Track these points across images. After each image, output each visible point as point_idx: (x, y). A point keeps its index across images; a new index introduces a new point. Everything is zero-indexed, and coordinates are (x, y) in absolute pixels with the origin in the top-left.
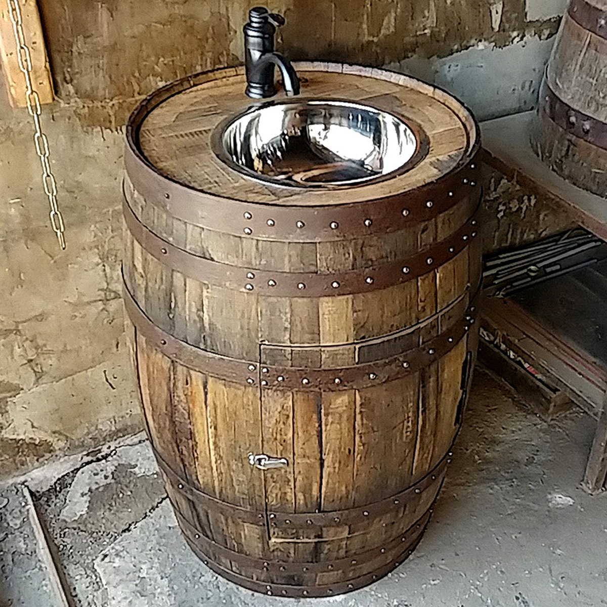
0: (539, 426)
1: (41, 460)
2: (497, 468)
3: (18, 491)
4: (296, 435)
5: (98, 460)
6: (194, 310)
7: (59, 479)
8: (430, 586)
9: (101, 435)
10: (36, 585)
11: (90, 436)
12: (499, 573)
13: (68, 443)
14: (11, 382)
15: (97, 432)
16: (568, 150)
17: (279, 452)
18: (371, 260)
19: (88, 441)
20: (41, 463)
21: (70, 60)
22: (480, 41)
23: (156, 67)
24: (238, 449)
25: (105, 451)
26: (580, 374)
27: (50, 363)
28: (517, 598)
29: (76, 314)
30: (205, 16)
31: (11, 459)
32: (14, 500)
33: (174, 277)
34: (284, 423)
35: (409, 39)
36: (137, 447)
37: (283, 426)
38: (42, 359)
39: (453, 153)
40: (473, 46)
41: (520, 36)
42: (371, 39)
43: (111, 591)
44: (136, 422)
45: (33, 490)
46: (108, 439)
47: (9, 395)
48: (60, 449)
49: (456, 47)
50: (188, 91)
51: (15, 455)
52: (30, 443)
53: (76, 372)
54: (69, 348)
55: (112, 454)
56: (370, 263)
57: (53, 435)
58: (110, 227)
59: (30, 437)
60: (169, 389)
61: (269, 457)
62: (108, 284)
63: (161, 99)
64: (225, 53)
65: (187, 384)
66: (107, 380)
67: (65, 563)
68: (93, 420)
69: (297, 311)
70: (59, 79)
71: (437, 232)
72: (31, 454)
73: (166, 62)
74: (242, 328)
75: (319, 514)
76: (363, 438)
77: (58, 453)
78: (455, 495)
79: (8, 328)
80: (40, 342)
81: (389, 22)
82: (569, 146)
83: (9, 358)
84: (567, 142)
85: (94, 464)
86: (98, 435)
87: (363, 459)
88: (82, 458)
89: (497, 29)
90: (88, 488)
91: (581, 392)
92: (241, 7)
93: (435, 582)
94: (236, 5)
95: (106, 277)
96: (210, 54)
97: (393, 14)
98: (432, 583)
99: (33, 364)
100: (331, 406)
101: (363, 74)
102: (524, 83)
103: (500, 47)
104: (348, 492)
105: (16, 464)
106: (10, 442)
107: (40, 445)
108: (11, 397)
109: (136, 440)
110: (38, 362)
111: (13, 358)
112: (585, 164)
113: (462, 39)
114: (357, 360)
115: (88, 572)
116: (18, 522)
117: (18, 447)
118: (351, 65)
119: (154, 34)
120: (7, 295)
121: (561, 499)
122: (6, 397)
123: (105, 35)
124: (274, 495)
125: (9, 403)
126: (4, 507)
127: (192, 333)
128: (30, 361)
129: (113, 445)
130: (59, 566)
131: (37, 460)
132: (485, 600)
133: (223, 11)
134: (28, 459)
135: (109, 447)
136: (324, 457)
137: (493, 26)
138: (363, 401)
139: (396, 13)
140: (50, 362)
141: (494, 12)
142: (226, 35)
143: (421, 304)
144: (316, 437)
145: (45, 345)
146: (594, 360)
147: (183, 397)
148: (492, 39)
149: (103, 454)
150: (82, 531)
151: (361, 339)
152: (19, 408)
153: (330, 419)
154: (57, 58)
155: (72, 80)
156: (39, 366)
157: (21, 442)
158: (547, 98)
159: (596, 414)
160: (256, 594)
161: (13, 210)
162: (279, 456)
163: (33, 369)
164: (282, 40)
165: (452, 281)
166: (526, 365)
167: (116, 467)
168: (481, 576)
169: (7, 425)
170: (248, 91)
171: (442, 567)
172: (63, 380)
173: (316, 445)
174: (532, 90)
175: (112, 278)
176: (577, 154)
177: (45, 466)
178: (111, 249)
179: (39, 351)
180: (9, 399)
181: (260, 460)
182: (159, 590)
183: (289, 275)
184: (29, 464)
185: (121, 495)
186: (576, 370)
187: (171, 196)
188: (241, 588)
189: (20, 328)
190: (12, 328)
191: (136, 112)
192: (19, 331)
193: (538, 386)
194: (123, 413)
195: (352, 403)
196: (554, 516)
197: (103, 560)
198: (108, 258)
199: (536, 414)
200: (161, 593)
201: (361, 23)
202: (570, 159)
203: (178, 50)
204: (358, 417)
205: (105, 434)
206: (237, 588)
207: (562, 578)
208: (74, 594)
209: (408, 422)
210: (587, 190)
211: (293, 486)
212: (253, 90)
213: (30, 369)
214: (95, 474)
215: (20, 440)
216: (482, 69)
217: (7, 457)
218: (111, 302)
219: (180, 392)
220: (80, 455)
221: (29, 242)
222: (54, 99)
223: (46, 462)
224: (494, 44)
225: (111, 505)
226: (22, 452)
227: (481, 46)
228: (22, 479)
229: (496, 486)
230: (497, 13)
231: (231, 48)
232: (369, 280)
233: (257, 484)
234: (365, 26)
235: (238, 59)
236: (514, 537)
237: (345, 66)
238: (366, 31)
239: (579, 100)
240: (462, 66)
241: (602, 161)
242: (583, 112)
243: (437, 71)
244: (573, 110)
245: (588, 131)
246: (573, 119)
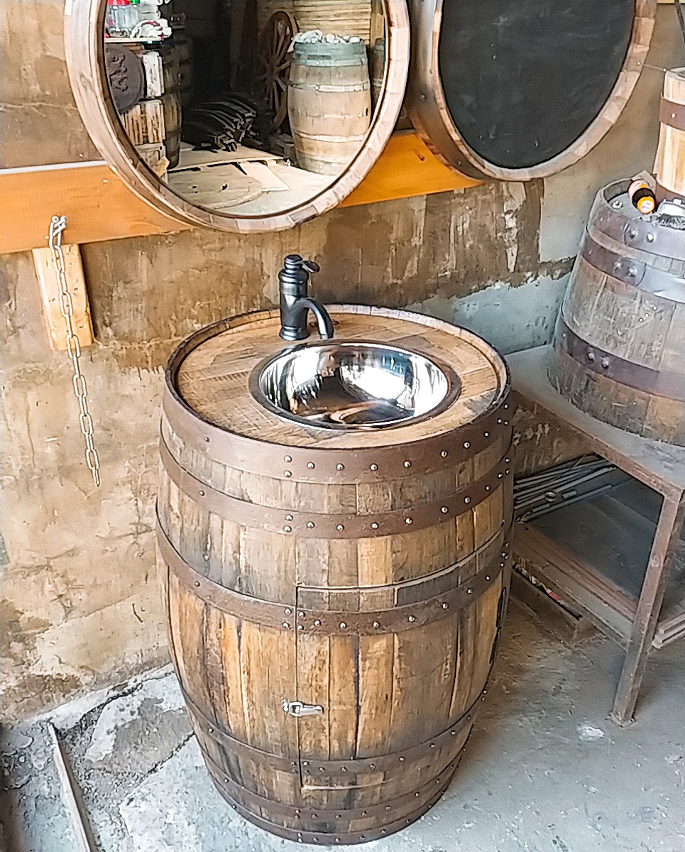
0: (563, 654)
1: (67, 696)
2: (525, 699)
3: (43, 728)
4: (332, 681)
5: (125, 694)
6: (230, 552)
7: (85, 716)
8: (464, 830)
9: (128, 669)
10: (59, 833)
11: (117, 670)
12: (534, 813)
13: (95, 678)
14: (40, 618)
15: (124, 665)
16: (587, 384)
17: (314, 698)
18: (410, 500)
19: (114, 675)
20: (67, 699)
21: (110, 304)
22: (497, 281)
23: (192, 310)
24: (272, 695)
25: (131, 684)
26: (606, 603)
28: (555, 842)
29: (107, 548)
30: (241, 262)
31: (37, 696)
32: (39, 739)
33: (211, 519)
34: (320, 669)
35: (431, 281)
36: (163, 680)
37: (318, 672)
38: (72, 593)
39: (485, 393)
40: (491, 286)
41: (534, 276)
42: (395, 281)
43: (137, 839)
44: (163, 654)
45: (58, 728)
46: (135, 673)
47: (37, 631)
48: (86, 684)
49: (474, 287)
50: (224, 333)
51: (41, 692)
52: (57, 679)
53: (105, 606)
54: (99, 582)
55: (139, 688)
56: (409, 503)
57: (80, 670)
58: (144, 463)
59: (57, 672)
60: (201, 632)
61: (304, 704)
62: (139, 518)
63: (200, 341)
64: (258, 296)
65: (220, 628)
66: (135, 613)
67: (90, 808)
68: (121, 654)
69: (336, 551)
70: (99, 322)
71: (474, 472)
72: (58, 690)
73: (201, 305)
74: (279, 570)
75: (354, 761)
76: (401, 683)
77: (84, 688)
78: (485, 729)
79: (39, 564)
80: (71, 577)
81: (412, 265)
82: (588, 381)
83: (40, 594)
84: (586, 377)
85: (120, 699)
86: (125, 668)
87: (400, 704)
88: (108, 693)
89: (512, 270)
90: (114, 725)
91: (608, 621)
92: (273, 254)
93: (470, 825)
94: (270, 251)
95: (138, 511)
96: (244, 297)
97: (416, 258)
98: (467, 826)
99: (63, 599)
100: (369, 651)
101: (390, 316)
102: (538, 319)
103: (515, 287)
104: (384, 739)
105: (42, 701)
106: (37, 678)
107: (67, 680)
108: (39, 633)
109: (162, 673)
110: (68, 597)
111: (43, 594)
112: (604, 398)
113: (480, 279)
114: (396, 602)
115: (113, 817)
116: (42, 763)
117: (44, 683)
118: (379, 308)
119: (191, 279)
120: (40, 532)
121: (591, 732)
122: (35, 634)
123: (145, 280)
124: (308, 743)
125: (38, 639)
126: (29, 746)
127: (228, 576)
128: (60, 596)
129: (140, 678)
130: (83, 811)
131: (64, 696)
132: (522, 844)
133: (257, 257)
134: (54, 695)
135: (136, 681)
136: (360, 704)
137: (509, 267)
138: (402, 645)
139: (418, 257)
140: (80, 597)
141: (509, 255)
142: (260, 280)
143: (459, 543)
144: (352, 683)
145: (75, 580)
146: (618, 588)
147: (215, 641)
148: (508, 280)
149: (129, 687)
150: (107, 772)
151: (400, 580)
152: (47, 644)
153: (368, 664)
154: (97, 303)
155: (111, 324)
156: (69, 601)
157: (48, 678)
158: (564, 335)
159: (624, 645)
160: (286, 841)
161: (49, 448)
162: (314, 703)
163: (62, 604)
164: (312, 283)
165: (489, 520)
166: (549, 591)
167: (142, 702)
168: (516, 817)
169: (35, 661)
170: (282, 334)
171: (475, 807)
172: (93, 614)
173: (353, 692)
174: (545, 325)
175: (144, 512)
176: (597, 388)
177: (71, 702)
178: (145, 484)
179: (70, 586)
180: (37, 636)
181: (294, 707)
182: (186, 838)
183: (328, 517)
184: (55, 701)
185: (147, 732)
186: (601, 599)
187: (210, 440)
188: (270, 835)
189: (51, 564)
190: (44, 564)
191: (174, 355)
192: (51, 567)
193: (561, 613)
194: (150, 646)
195: (390, 648)
196: (586, 750)
197: (128, 804)
198: (140, 492)
199: (560, 640)
200: (188, 841)
201: (386, 267)
202: (590, 393)
203: (213, 293)
204: (396, 661)
205: (132, 667)
206: (267, 835)
207: (599, 818)
208: (98, 843)
209: (447, 665)
210: (608, 423)
211: (327, 734)
212: (286, 333)
213: (59, 604)
214: (121, 710)
215: (47, 676)
216: (498, 308)
217: (34, 694)
218: (142, 535)
219: (213, 636)
220: (107, 690)
221: (63, 479)
222: (93, 342)
223: (72, 698)
224: (509, 284)
225: (136, 743)
226: (49, 688)
227: (498, 286)
228: (48, 716)
229: (525, 719)
230: (513, 255)
231: (264, 292)
232: (408, 521)
233: (290, 731)
234: (389, 270)
235: (270, 302)
236: (546, 774)
237: (373, 308)
238: (391, 275)
239: (598, 338)
240: (480, 305)
241: (622, 396)
242: (602, 349)
243: (456, 311)
244: (591, 346)
245: (607, 367)
246: (592, 355)
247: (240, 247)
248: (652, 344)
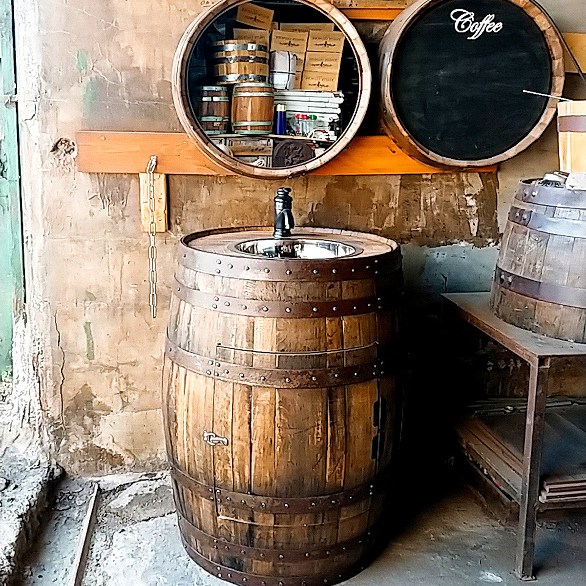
1: (114, 469)
2: (446, 546)
3: (92, 486)
4: (234, 419)
7: (121, 485)
9: (158, 463)
10: (71, 537)
13: (135, 462)
14: (106, 404)
15: (156, 459)
16: (501, 299)
17: (223, 433)
20: (113, 472)
21: (181, 213)
22: (462, 241)
24: (198, 428)
27: (133, 397)
29: (157, 367)
31: (94, 462)
32: (86, 490)
33: (181, 304)
35: (406, 232)
37: (226, 410)
38: (129, 392)
40: (456, 243)
41: (495, 242)
43: (115, 551)
45: (101, 488)
46: (163, 467)
47: (103, 413)
48: (128, 465)
49: (442, 242)
50: (241, 232)
51: (97, 460)
52: (109, 453)
53: (150, 409)
54: (148, 390)
57: (126, 452)
59: (110, 448)
60: (169, 384)
65: (177, 378)
67: (96, 530)
70: (173, 221)
72: (108, 463)
75: (251, 496)
76: (281, 432)
77: (126, 467)
79: (112, 366)
80: (130, 380)
81: (390, 220)
82: (502, 296)
83: (109, 386)
84: (501, 294)
85: (147, 481)
86: (156, 462)
87: (282, 451)
88: (141, 476)
89: (475, 235)
90: (135, 493)
97: (393, 216)
99: (123, 395)
100: (258, 399)
103: (478, 247)
104: (271, 480)
105: (97, 467)
106: (96, 448)
107: (115, 457)
108: (103, 415)
110: (126, 395)
111: (110, 387)
112: (510, 306)
113: (447, 237)
114: (277, 365)
115: (108, 538)
116: (82, 502)
117: (100, 454)
119: (233, 206)
120: (116, 344)
121: (492, 577)
122: (100, 414)
123: (204, 202)
124: (219, 472)
125: (102, 419)
126: (79, 492)
127: (184, 340)
128: (121, 392)
129: (165, 473)
130: (91, 530)
131: (111, 469)
134: (105, 465)
137: (472, 232)
139: (395, 215)
141: (471, 224)
143: (328, 338)
144: (247, 423)
145: (133, 384)
147: (174, 388)
148: (472, 241)
149: (156, 477)
150: (118, 516)
151: (281, 351)
152: (107, 424)
154: (173, 210)
155: (180, 223)
156: (126, 398)
157: (103, 450)
161: (131, 291)
162: (223, 436)
163: (122, 399)
164: (314, 220)
169: (97, 434)
172: (140, 413)
173: (248, 430)
176: (506, 300)
177: (116, 475)
179: (128, 387)
180: (102, 416)
181: (210, 436)
184: (105, 470)
185: (154, 501)
187: (187, 256)
189: (120, 367)
190: (114, 366)
192: (119, 369)
193: (499, 494)
197: (120, 532)
199: (498, 520)
201: (369, 218)
202: (503, 304)
203: (246, 216)
204: (278, 412)
208: (91, 548)
209: (318, 429)
211: (231, 465)
213: (120, 398)
214: (145, 487)
215: (102, 449)
216: (465, 260)
217: (92, 459)
219: (173, 385)
220: (141, 474)
221: (137, 312)
222: (166, 231)
223: (117, 472)
224: (473, 244)
225: (144, 505)
226: (103, 459)
227: (463, 244)
228: (97, 479)
229: (438, 557)
230: (474, 224)
234: (372, 220)
238: (373, 223)
239: (507, 265)
240: (448, 255)
241: (520, 303)
242: (508, 271)
243: (427, 256)
244: (503, 271)
245: (511, 283)
246: (503, 277)
248: (536, 264)
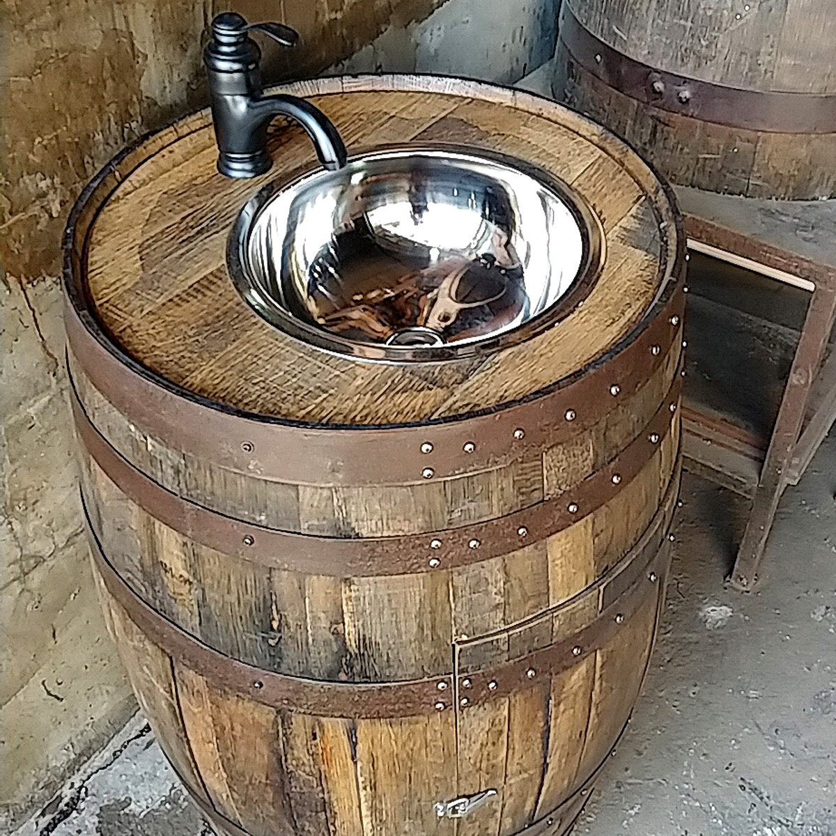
4: (511, 752)
5: (65, 815)
8: (631, 820)
9: (57, 776)
11: (41, 785)
12: (701, 757)
15: (49, 773)
16: (654, 133)
17: (484, 783)
23: (31, 156)
24: (416, 803)
25: (67, 793)
26: (708, 440)
28: (743, 788)
30: (95, 41)
33: (275, 579)
34: (494, 744)
36: (115, 766)
42: (333, 16)
44: (103, 730)
46: (67, 774)
50: (119, 192)
55: (83, 795)
61: (469, 797)
64: (135, 99)
65: (315, 738)
66: (49, 693)
68: (41, 761)
73: (44, 143)
75: (530, 828)
76: (600, 707)
82: (655, 127)
84: (651, 122)
86: (52, 777)
87: (596, 732)
88: (37, 823)
91: (721, 466)
92: (147, 11)
93: (636, 810)
94: (139, 7)
96: (113, 106)
98: (632, 812)
100: (565, 689)
104: (570, 782)
109: (107, 754)
112: (686, 150)
114: (601, 607)
121: (717, 613)
129: (77, 780)
132: (707, 808)
133: (121, 25)
135: (72, 785)
136: (549, 760)
138: (605, 659)
142: (132, 67)
144: (539, 740)
147: (306, 758)
149: (66, 800)
153: (562, 707)
158: (598, 58)
162: (483, 789)
167: (98, 815)
168: (685, 773)
170: (223, 165)
171: (630, 781)
173: (540, 751)
176: (672, 136)
183: (502, 521)
194: (82, 728)
195: (591, 671)
202: (661, 145)
204: (597, 684)
205: (62, 769)
207: (777, 732)
210: (693, 187)
211: (499, 816)
216: (468, 26)
218: (30, 575)
219: (301, 753)
220: (32, 820)
231: (142, 88)
235: (156, 104)
239: (665, 55)
240: (446, 27)
241: (713, 141)
242: (675, 73)
243: (418, 45)
244: (656, 71)
245: (688, 100)
246: (659, 86)
247: (88, 10)
248: (758, 53)
